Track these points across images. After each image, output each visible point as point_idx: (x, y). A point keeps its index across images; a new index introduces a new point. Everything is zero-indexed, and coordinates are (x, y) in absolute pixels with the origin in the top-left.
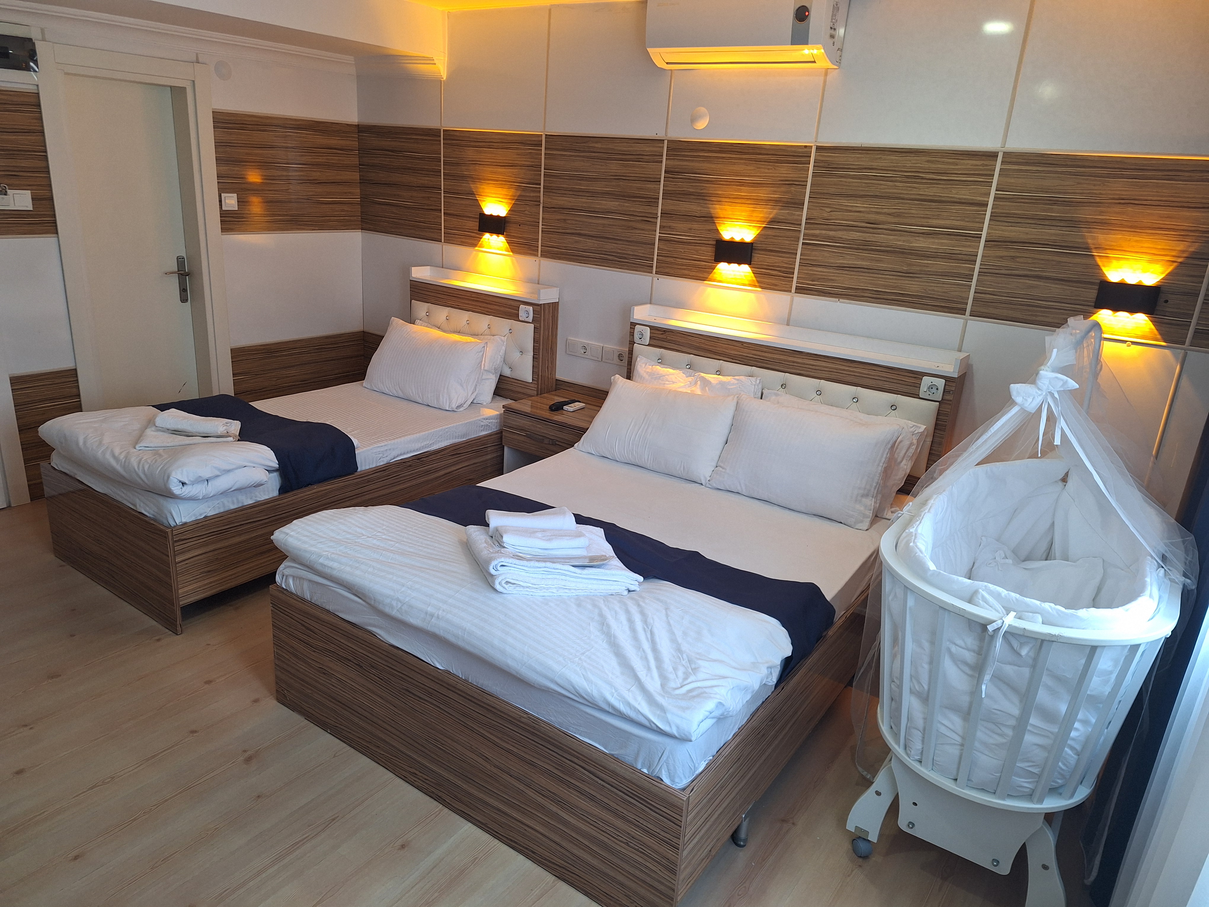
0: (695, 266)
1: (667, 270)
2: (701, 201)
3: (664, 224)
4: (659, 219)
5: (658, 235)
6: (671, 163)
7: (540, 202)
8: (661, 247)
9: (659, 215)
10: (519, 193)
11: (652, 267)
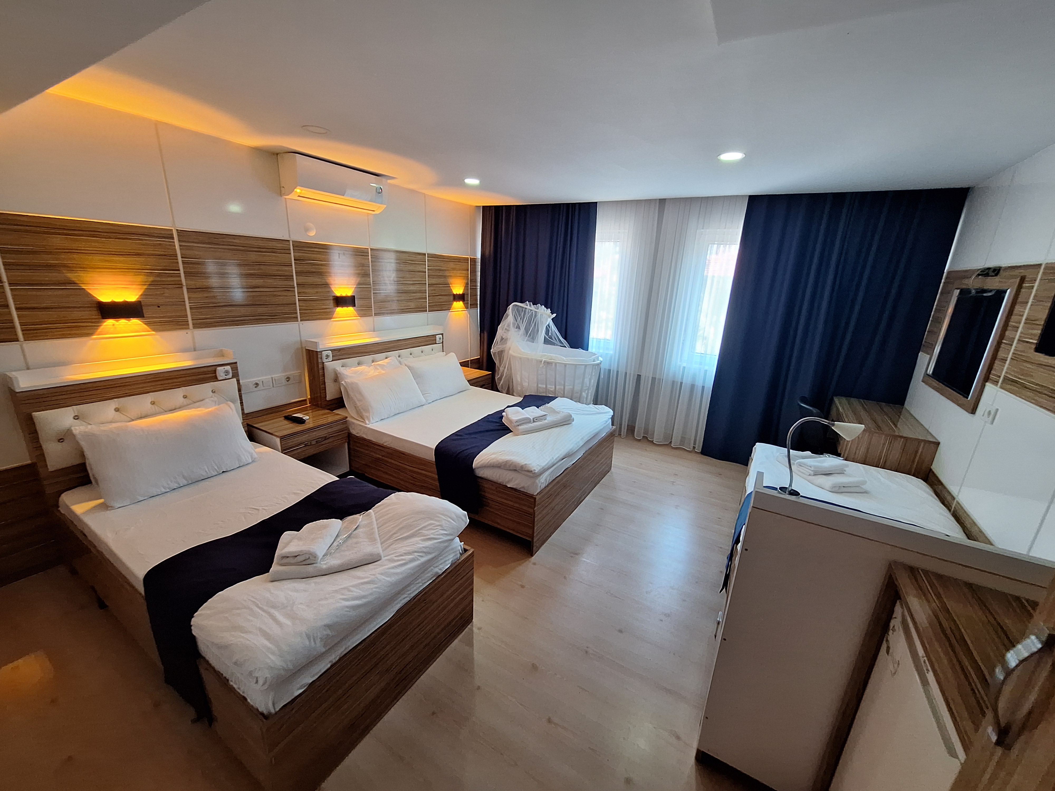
0: (325, 312)
1: (307, 318)
2: (321, 276)
3: (300, 291)
4: (296, 288)
5: (297, 298)
6: (298, 254)
7: (182, 285)
8: (301, 305)
9: (296, 285)
10: (151, 279)
11: (297, 318)
